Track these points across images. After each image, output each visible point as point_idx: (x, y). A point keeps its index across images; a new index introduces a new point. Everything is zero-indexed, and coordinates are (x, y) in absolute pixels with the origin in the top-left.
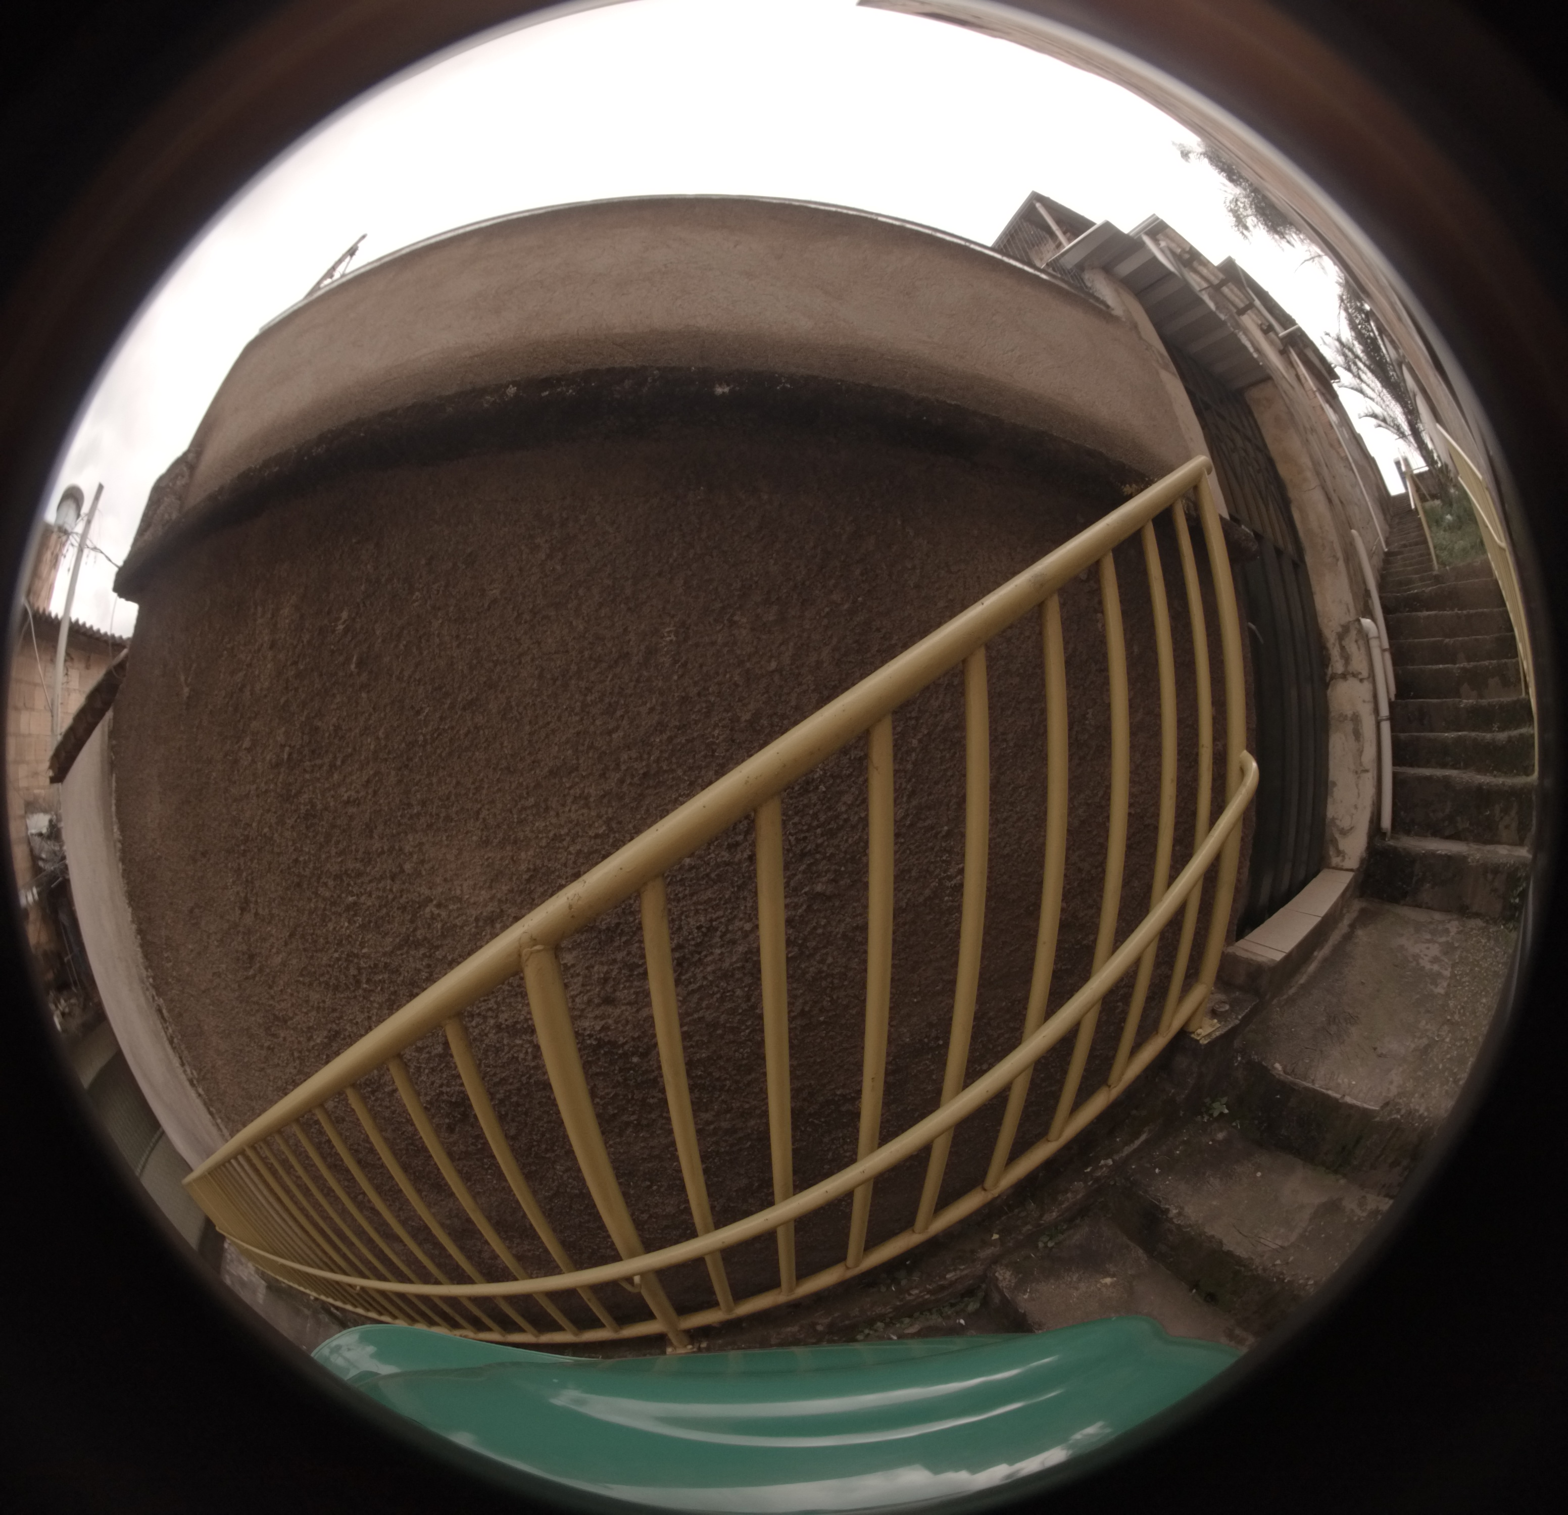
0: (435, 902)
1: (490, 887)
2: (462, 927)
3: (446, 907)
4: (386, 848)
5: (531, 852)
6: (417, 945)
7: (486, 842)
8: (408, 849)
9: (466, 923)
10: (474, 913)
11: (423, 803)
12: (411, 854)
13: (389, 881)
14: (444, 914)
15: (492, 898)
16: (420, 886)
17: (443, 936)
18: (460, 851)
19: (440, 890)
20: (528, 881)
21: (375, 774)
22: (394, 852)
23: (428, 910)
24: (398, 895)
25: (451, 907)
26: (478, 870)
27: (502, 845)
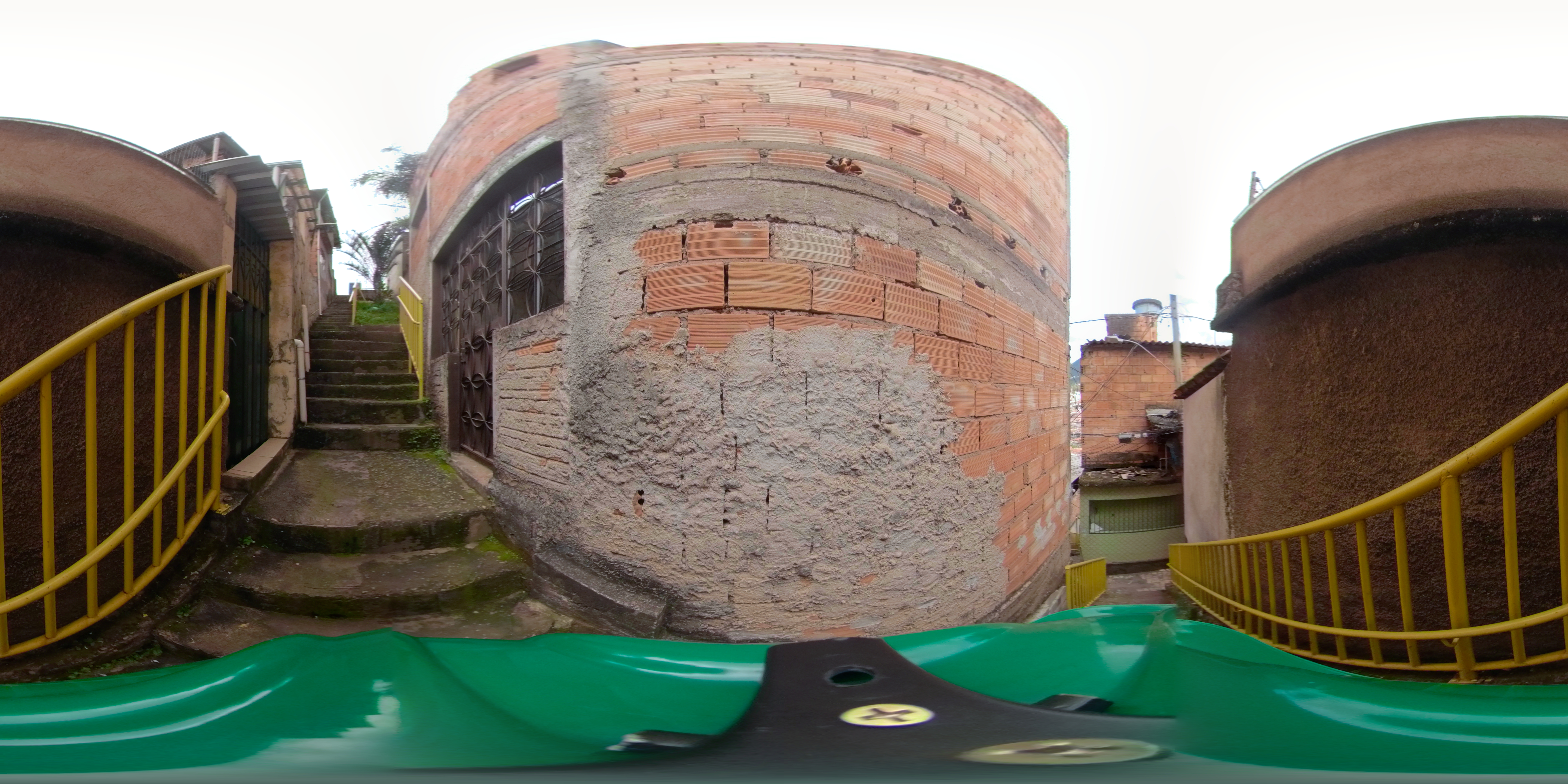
0: (1401, 454)
1: (1430, 448)
4: (1379, 429)
5: (1451, 433)
7: (1430, 428)
8: (1390, 430)
9: (1416, 464)
10: (1420, 460)
11: (1400, 411)
12: (1392, 432)
13: (1379, 444)
14: (1405, 459)
15: (1430, 453)
16: (1395, 446)
17: (1403, 469)
18: (1417, 432)
19: (1405, 448)
20: (1449, 446)
21: (1376, 398)
22: (1383, 431)
23: (1397, 457)
24: (1383, 450)
26: (1425, 440)
27: (1437, 430)
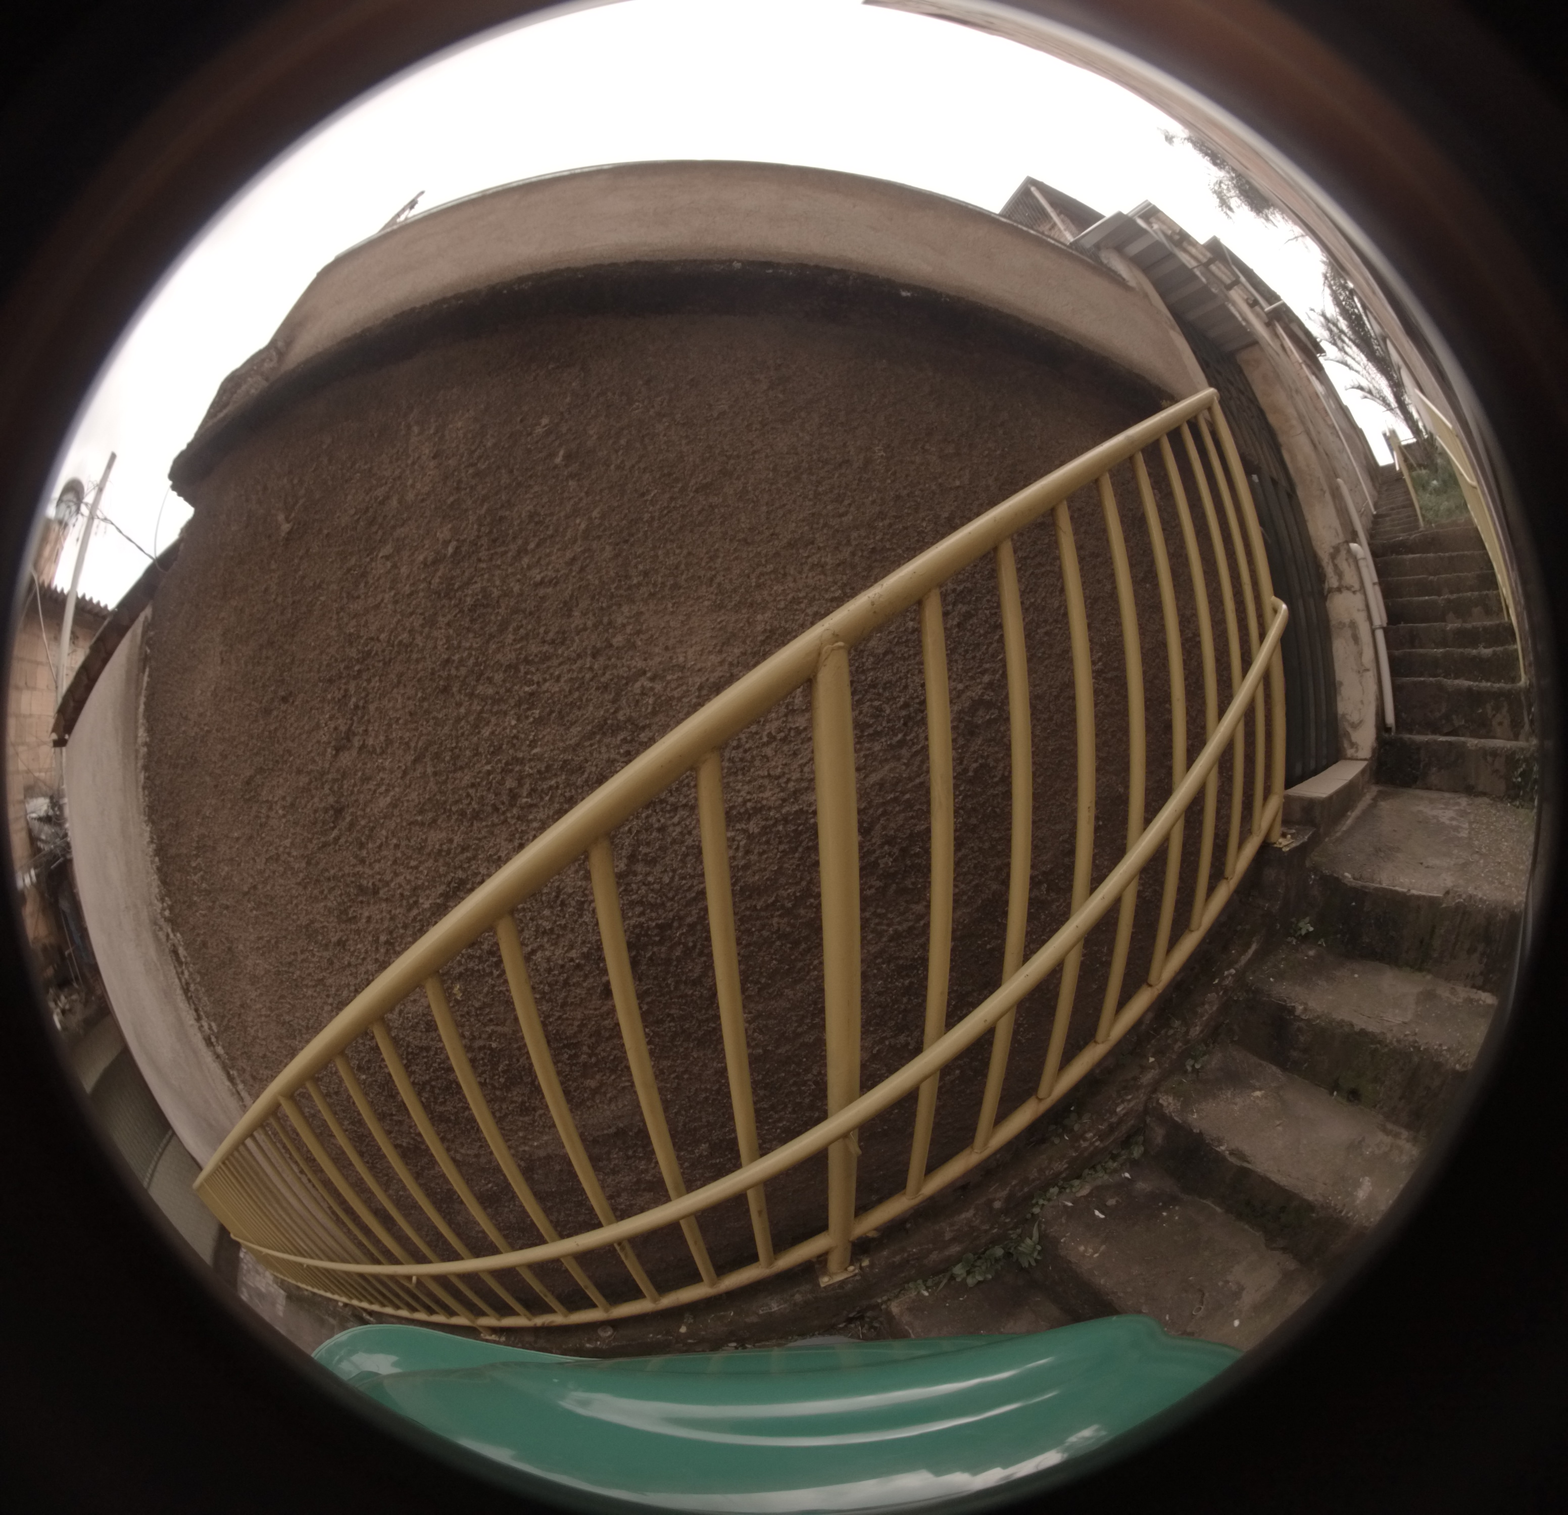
0: (649, 675)
1: (720, 652)
2: (680, 699)
3: (663, 678)
4: (590, 624)
5: (768, 614)
6: (616, 729)
7: (720, 607)
8: (620, 620)
9: (686, 693)
10: (698, 680)
11: (645, 574)
12: (624, 626)
13: (589, 659)
14: (658, 687)
16: (632, 658)
17: (654, 713)
18: (689, 616)
19: (658, 659)
20: (763, 642)
21: (583, 552)
22: (601, 628)
23: (638, 685)
24: (600, 672)
25: (669, 678)
26: (708, 635)
27: (737, 608)
